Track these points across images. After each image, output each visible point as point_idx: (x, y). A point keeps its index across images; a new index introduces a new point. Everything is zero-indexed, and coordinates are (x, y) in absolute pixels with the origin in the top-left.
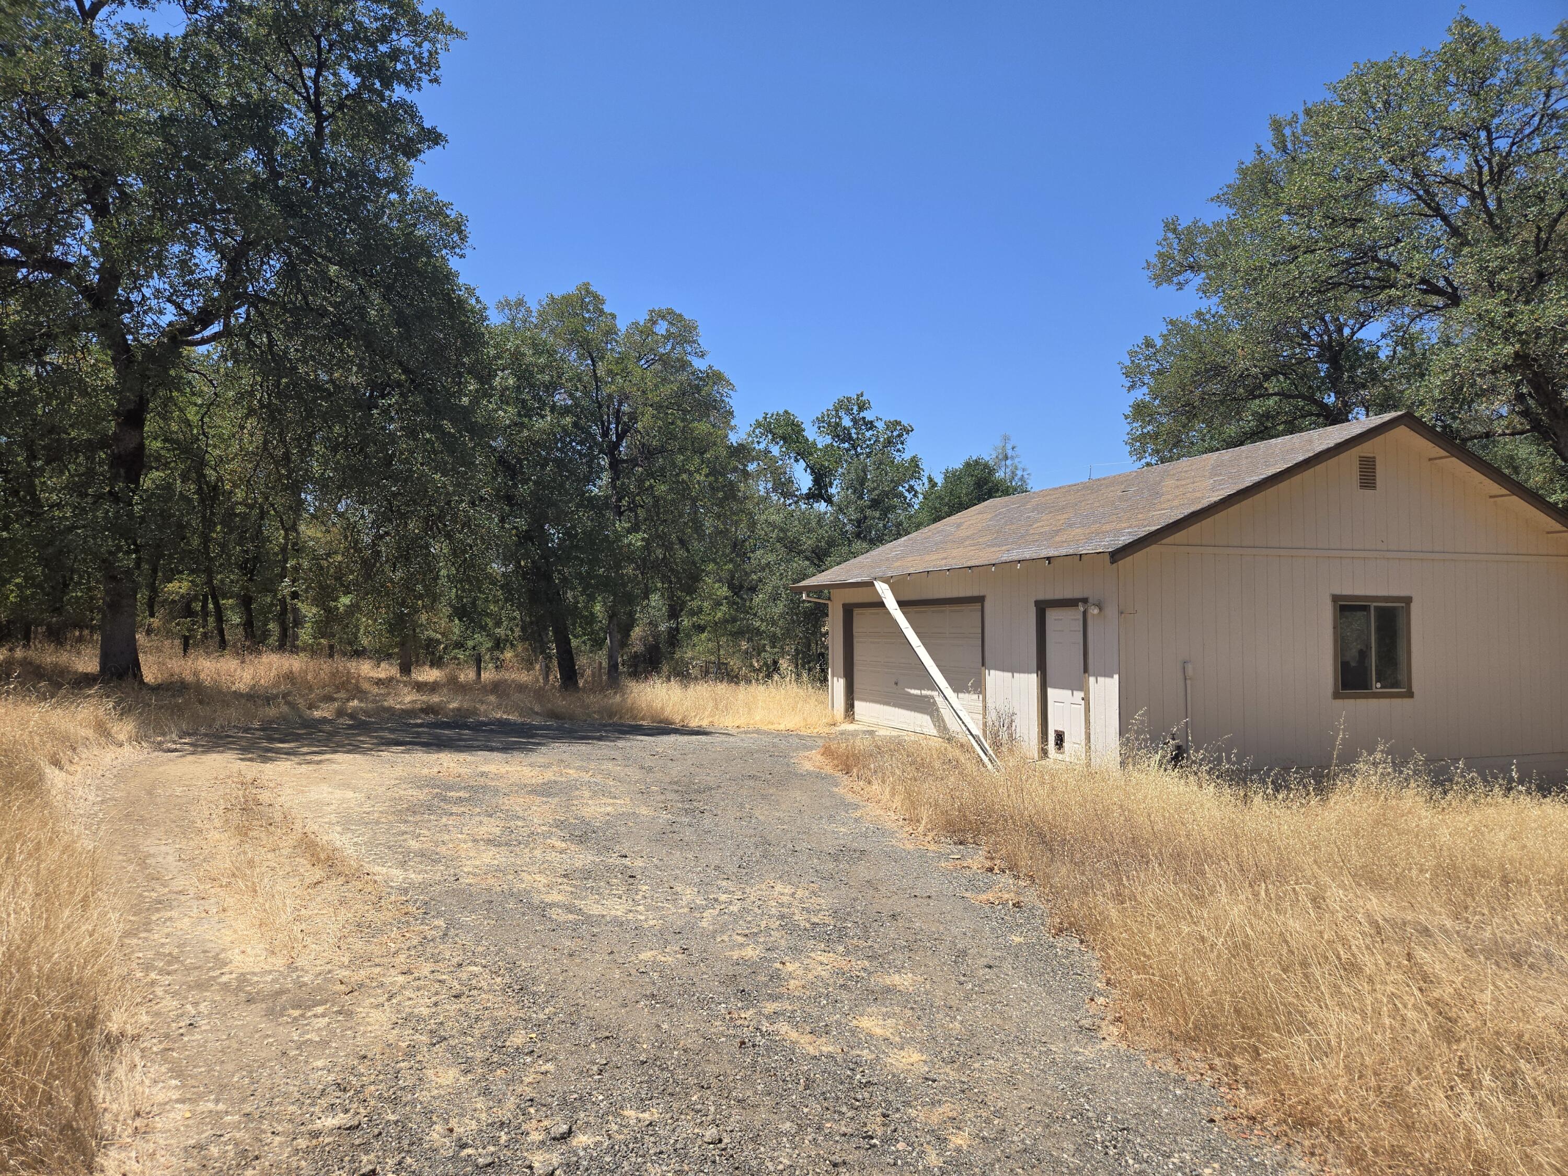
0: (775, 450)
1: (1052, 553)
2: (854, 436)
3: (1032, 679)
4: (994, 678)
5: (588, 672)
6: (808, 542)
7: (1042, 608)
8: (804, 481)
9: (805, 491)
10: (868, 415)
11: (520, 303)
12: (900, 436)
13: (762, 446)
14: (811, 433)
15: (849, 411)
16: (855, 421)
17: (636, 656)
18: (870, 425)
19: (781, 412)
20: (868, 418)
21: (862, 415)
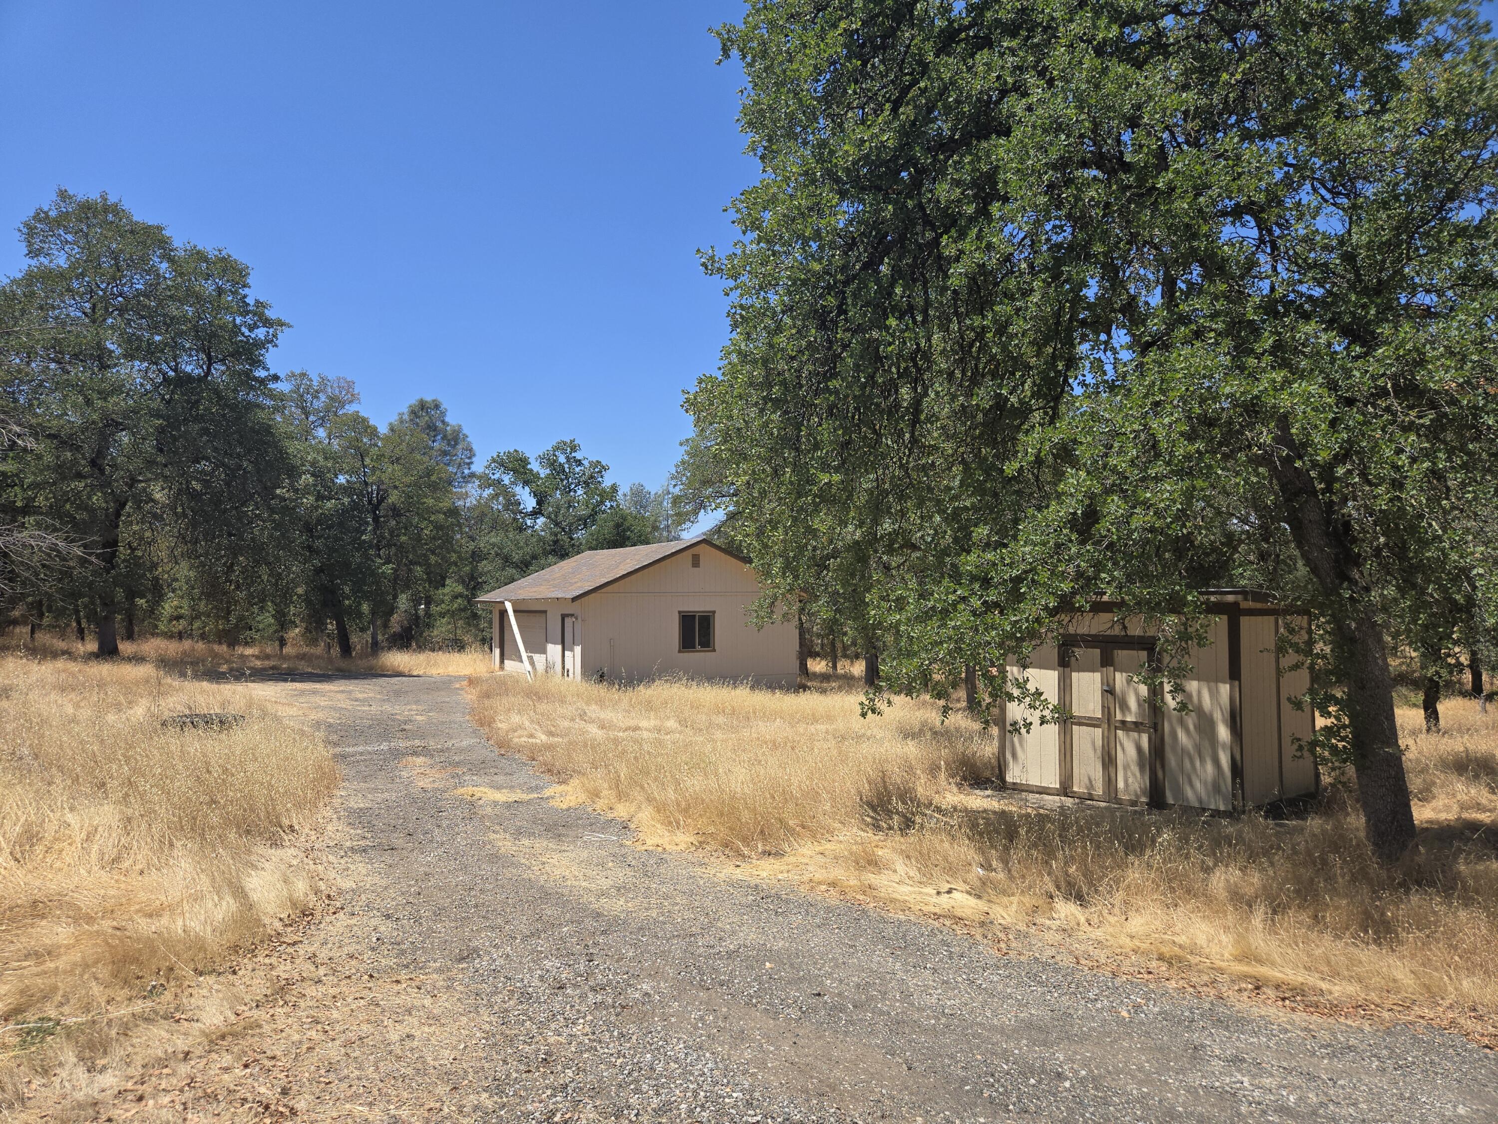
0: (507, 479)
1: (560, 596)
2: (567, 470)
3: (559, 647)
4: (550, 647)
5: (359, 647)
6: (516, 558)
7: (563, 617)
8: (529, 503)
9: (530, 509)
10: (578, 455)
11: (303, 375)
12: (600, 472)
13: (496, 476)
14: (535, 466)
15: (564, 451)
16: (568, 458)
17: (395, 634)
18: (579, 463)
19: (512, 451)
20: (578, 458)
21: (573, 454)
